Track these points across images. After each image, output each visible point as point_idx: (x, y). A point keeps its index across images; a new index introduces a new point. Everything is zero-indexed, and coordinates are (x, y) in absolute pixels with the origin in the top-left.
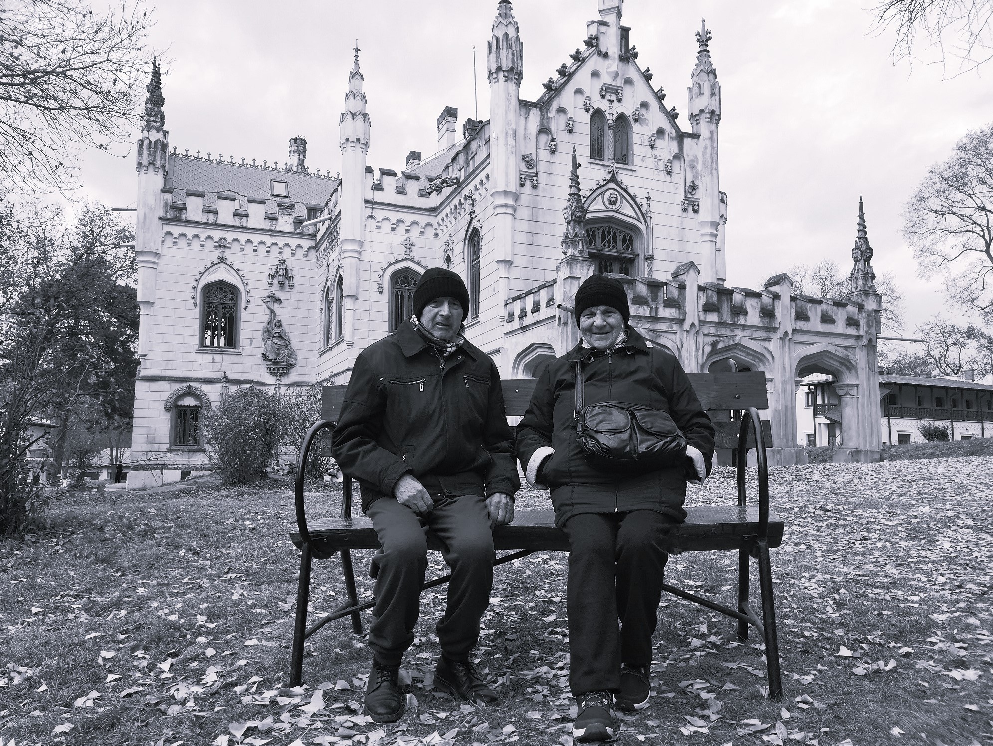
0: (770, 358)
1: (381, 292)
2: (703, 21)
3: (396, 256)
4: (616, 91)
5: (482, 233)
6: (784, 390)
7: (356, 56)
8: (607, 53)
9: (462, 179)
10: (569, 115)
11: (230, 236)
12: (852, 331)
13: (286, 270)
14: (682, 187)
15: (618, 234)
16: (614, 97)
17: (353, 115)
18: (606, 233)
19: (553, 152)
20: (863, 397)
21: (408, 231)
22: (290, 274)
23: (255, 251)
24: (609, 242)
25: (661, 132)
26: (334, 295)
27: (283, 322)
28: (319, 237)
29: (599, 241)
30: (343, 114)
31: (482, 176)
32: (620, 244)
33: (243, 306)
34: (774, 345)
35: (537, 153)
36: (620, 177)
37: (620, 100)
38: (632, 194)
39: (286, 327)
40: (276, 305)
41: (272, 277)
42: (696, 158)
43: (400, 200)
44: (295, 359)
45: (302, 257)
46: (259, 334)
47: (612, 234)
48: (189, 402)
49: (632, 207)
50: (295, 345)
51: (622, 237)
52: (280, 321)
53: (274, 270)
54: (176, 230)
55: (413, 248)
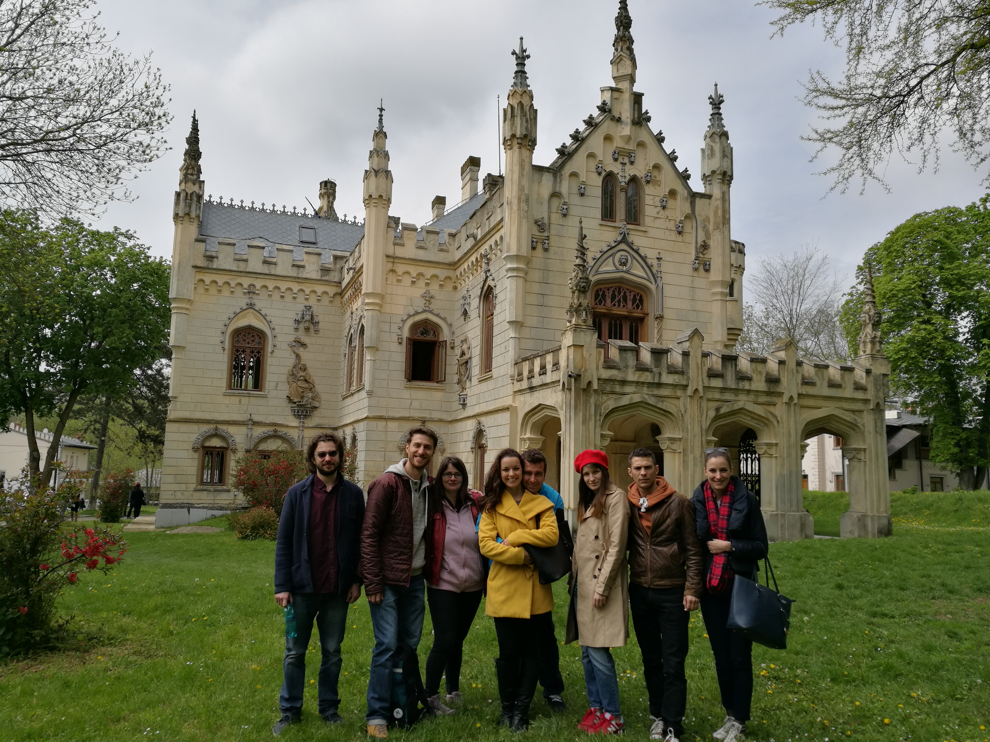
0: (775, 423)
1: (400, 343)
2: (716, 85)
3: (416, 309)
4: (629, 154)
5: (496, 291)
6: (789, 455)
7: (381, 116)
8: (620, 118)
9: (479, 237)
10: (581, 179)
11: (258, 284)
12: (860, 395)
13: (312, 316)
14: (693, 246)
15: (628, 294)
16: (626, 160)
17: (376, 172)
18: (616, 293)
19: (565, 215)
20: (871, 460)
21: (427, 284)
22: (316, 320)
23: (282, 297)
24: (619, 301)
25: (673, 193)
26: (356, 343)
27: (308, 365)
28: (344, 284)
29: (609, 300)
30: (366, 171)
31: (497, 237)
32: (630, 303)
33: (270, 350)
34: (780, 410)
35: (549, 218)
36: (630, 239)
37: (632, 163)
38: (643, 255)
39: (310, 371)
40: (301, 349)
41: (297, 322)
42: (707, 219)
43: (421, 255)
44: (319, 402)
45: (327, 303)
46: (284, 378)
47: (622, 294)
48: (216, 443)
49: (643, 267)
50: (319, 388)
51: (632, 297)
52: (304, 365)
53: (300, 316)
54: (208, 278)
55: (432, 300)
